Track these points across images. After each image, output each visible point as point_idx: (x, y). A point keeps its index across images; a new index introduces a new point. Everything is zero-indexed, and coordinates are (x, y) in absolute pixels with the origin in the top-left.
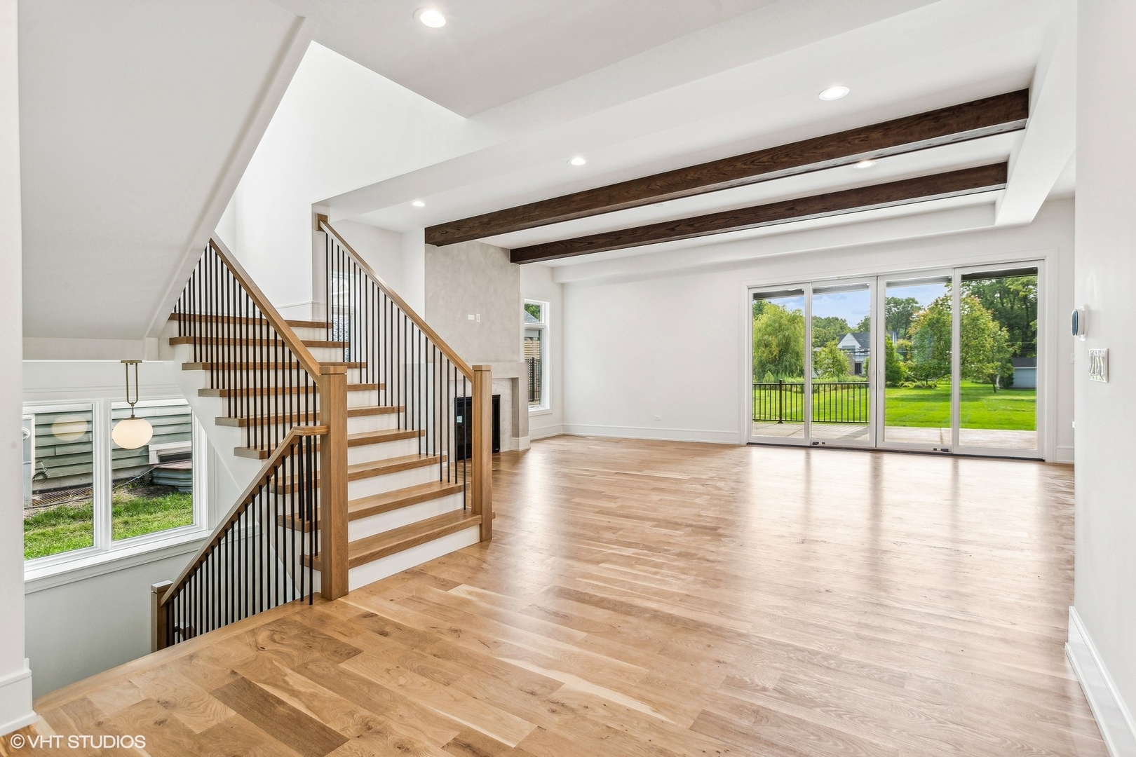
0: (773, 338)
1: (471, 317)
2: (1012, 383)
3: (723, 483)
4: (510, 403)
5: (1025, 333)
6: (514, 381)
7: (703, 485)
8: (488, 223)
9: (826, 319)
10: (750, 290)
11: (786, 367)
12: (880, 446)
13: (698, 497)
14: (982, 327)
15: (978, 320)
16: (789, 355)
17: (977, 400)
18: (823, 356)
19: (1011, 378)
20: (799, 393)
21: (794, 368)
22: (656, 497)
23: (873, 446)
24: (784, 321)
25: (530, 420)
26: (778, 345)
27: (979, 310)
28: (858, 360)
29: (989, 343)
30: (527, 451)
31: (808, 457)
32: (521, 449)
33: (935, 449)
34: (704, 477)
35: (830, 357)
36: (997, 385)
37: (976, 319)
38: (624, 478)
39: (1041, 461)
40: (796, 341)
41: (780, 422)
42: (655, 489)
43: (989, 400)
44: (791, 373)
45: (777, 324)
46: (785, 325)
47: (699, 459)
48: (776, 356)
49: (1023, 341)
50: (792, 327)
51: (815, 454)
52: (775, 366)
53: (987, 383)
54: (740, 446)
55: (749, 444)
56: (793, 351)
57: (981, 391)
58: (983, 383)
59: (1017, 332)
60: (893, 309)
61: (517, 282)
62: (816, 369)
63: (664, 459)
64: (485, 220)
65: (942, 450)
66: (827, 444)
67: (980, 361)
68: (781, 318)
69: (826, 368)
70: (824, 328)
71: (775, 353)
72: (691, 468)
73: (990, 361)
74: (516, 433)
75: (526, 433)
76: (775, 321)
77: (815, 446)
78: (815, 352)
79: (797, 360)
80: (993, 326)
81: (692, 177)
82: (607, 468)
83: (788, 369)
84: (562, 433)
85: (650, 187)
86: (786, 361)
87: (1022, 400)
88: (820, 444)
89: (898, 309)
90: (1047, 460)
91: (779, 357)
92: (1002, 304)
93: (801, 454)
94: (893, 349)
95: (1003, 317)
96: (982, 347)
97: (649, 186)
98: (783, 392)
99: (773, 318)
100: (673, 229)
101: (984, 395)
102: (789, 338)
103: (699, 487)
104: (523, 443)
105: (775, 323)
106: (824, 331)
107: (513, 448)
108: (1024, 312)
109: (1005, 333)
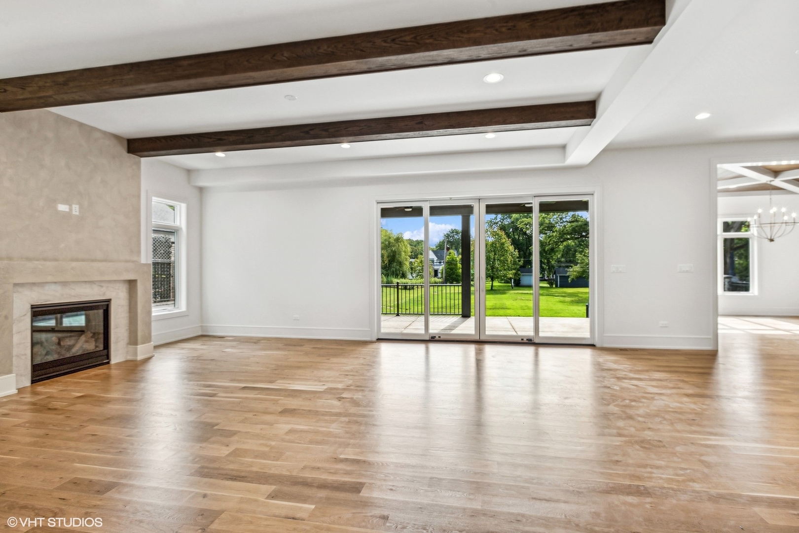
0: (385, 252)
1: (62, 208)
2: (520, 283)
3: (360, 394)
4: (126, 308)
5: (525, 254)
6: (132, 284)
7: (340, 399)
8: (65, 84)
9: (416, 241)
10: (379, 204)
11: (393, 271)
12: (483, 338)
13: (333, 422)
14: (506, 249)
15: (504, 244)
16: (395, 264)
17: (505, 293)
18: (416, 265)
19: (519, 280)
20: (404, 289)
21: (398, 272)
22: (284, 426)
23: (477, 338)
24: (392, 240)
25: (153, 324)
26: (388, 257)
27: (504, 238)
28: (436, 267)
29: (510, 259)
30: (147, 360)
31: (427, 349)
32: (140, 358)
33: (522, 340)
34: (340, 386)
35: (420, 265)
36: (513, 284)
37: (503, 244)
38: (251, 395)
39: (592, 346)
40: (400, 254)
41: (398, 315)
42: (286, 412)
43: (511, 294)
44: (397, 276)
45: (387, 242)
46: (393, 243)
47: (335, 360)
48: (386, 264)
49: (524, 258)
50: (397, 245)
51: (433, 347)
52: (386, 271)
53: (508, 283)
54: (371, 342)
55: (380, 340)
56: (398, 260)
57: (505, 288)
58: (504, 283)
59: (522, 252)
60: (455, 236)
61: (136, 177)
62: (412, 273)
63: (300, 362)
64: (61, 79)
65: (527, 340)
66: (443, 337)
67: (505, 270)
68: (390, 238)
69: (418, 273)
70: (415, 246)
71: (386, 262)
72: (327, 373)
73: (509, 269)
74: (133, 341)
75: (148, 339)
76: (386, 240)
77: (433, 339)
78: (411, 262)
79: (400, 267)
80: (511, 248)
81: (324, 50)
82: (233, 380)
83: (395, 273)
84: (200, 333)
85: (276, 58)
86: (393, 267)
87: (528, 293)
88: (437, 338)
89: (458, 236)
90: (598, 345)
91: (389, 265)
92: (514, 236)
93: (421, 347)
94: (457, 261)
95: (515, 243)
96: (506, 261)
97: (274, 55)
98: (400, 291)
99: (385, 238)
100: (307, 132)
101: (508, 290)
102: (394, 252)
103: (336, 403)
104: (142, 351)
105: (386, 242)
106: (415, 248)
107: (129, 358)
108: (525, 242)
109: (516, 253)
